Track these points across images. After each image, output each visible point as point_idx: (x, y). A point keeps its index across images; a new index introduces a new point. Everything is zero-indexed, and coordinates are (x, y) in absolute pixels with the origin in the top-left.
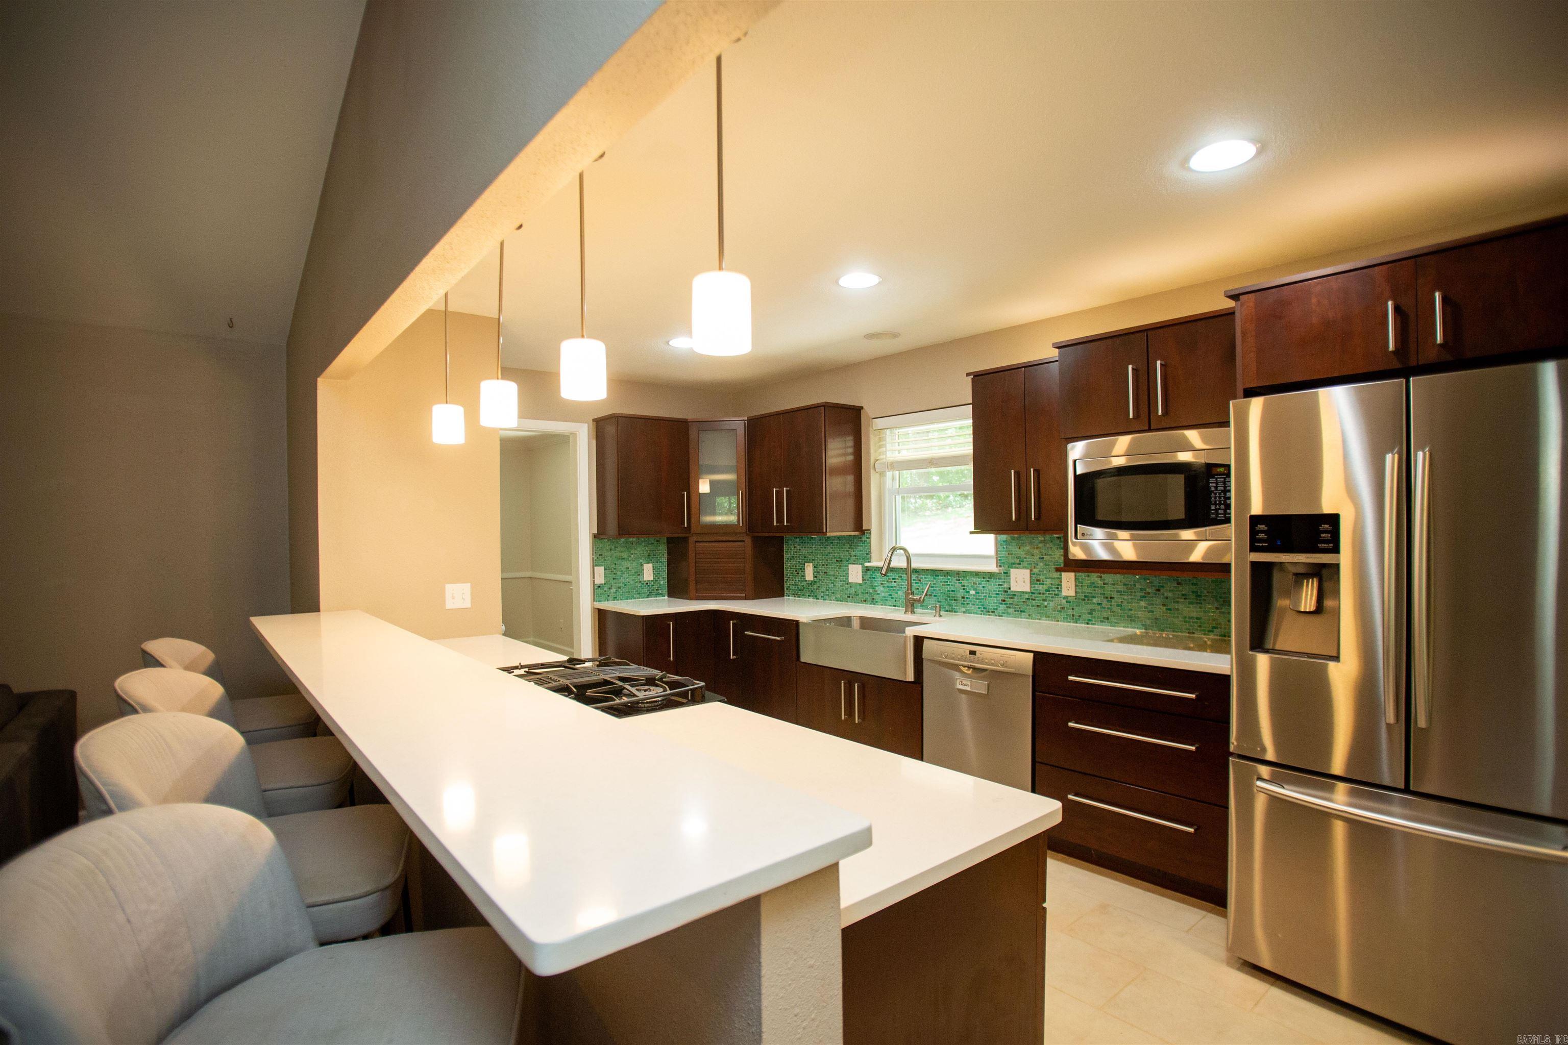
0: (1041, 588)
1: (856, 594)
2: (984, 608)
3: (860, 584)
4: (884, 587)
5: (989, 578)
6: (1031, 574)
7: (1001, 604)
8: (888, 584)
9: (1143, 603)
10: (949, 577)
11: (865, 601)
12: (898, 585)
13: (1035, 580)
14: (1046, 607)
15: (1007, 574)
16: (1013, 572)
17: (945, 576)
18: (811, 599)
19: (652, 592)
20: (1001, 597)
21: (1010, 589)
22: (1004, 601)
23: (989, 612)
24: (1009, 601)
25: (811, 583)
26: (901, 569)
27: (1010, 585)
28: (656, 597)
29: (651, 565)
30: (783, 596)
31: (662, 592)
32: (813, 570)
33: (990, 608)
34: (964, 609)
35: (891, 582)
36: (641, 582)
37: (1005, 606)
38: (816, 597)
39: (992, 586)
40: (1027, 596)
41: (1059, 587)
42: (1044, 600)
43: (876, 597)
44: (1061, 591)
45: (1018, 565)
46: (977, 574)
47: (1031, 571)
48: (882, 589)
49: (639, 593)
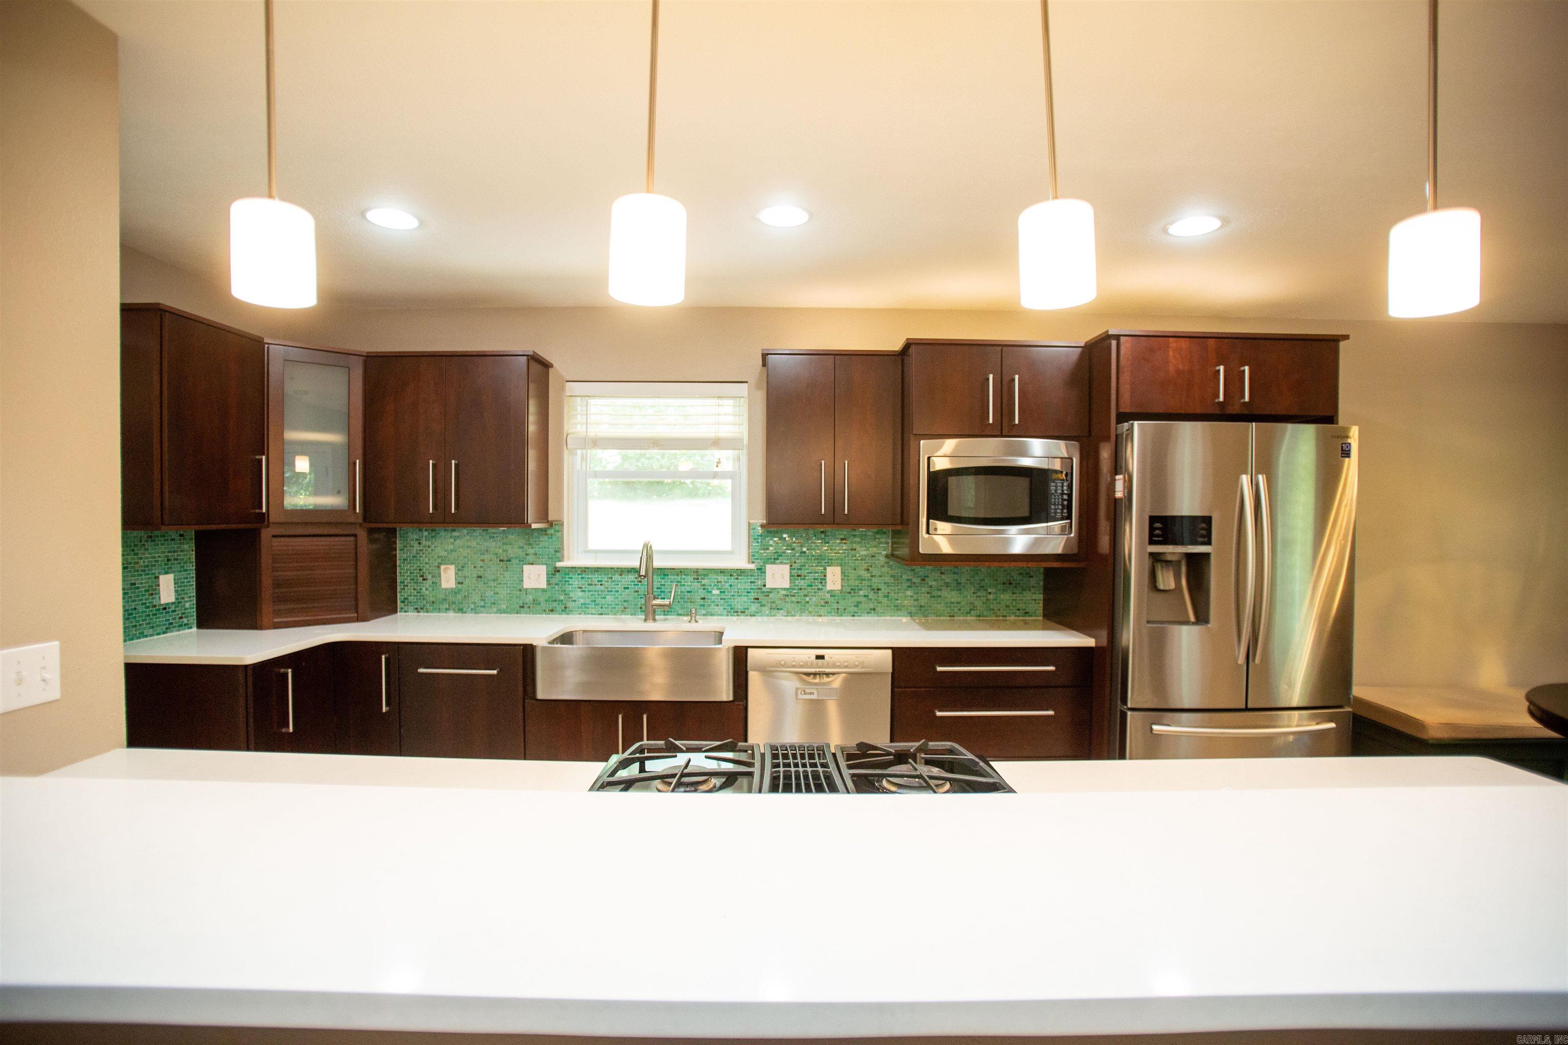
0: (802, 583)
1: (535, 602)
2: (731, 609)
3: (543, 590)
4: (582, 591)
5: (738, 575)
6: (791, 569)
7: (754, 602)
8: (591, 588)
9: (909, 593)
10: (683, 576)
11: (552, 611)
12: (607, 588)
13: (796, 576)
14: (808, 602)
15: (761, 570)
16: (769, 568)
17: (678, 575)
18: (451, 614)
19: (172, 623)
20: (753, 595)
21: (765, 586)
22: (758, 599)
23: (737, 612)
24: (763, 599)
25: (455, 592)
26: (611, 568)
27: (765, 582)
28: (179, 630)
29: (171, 577)
30: (395, 611)
31: (188, 621)
32: (456, 574)
33: (739, 607)
34: (704, 612)
35: (595, 585)
36: (155, 606)
37: (759, 605)
38: (461, 610)
39: (743, 584)
40: (784, 592)
41: (823, 580)
42: (805, 596)
43: (571, 605)
44: (825, 586)
45: (776, 559)
46: (722, 571)
47: (791, 566)
48: (580, 594)
49: (153, 627)
